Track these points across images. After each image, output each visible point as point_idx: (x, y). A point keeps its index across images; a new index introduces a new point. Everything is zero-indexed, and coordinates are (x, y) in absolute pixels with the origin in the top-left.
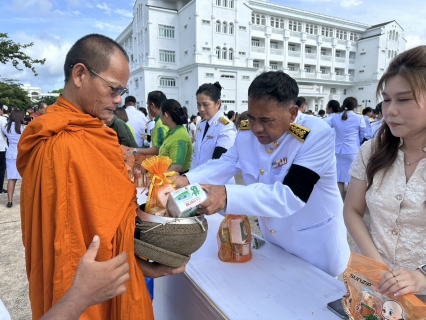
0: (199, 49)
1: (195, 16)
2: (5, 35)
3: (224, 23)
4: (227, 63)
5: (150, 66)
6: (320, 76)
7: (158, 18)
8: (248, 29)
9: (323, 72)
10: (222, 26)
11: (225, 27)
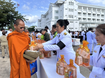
0: (64, 16)
1: (64, 8)
2: (20, 14)
3: (71, 9)
4: (72, 19)
5: (52, 20)
6: (97, 22)
7: (55, 9)
8: (77, 10)
9: (98, 21)
10: (70, 10)
11: (71, 10)
